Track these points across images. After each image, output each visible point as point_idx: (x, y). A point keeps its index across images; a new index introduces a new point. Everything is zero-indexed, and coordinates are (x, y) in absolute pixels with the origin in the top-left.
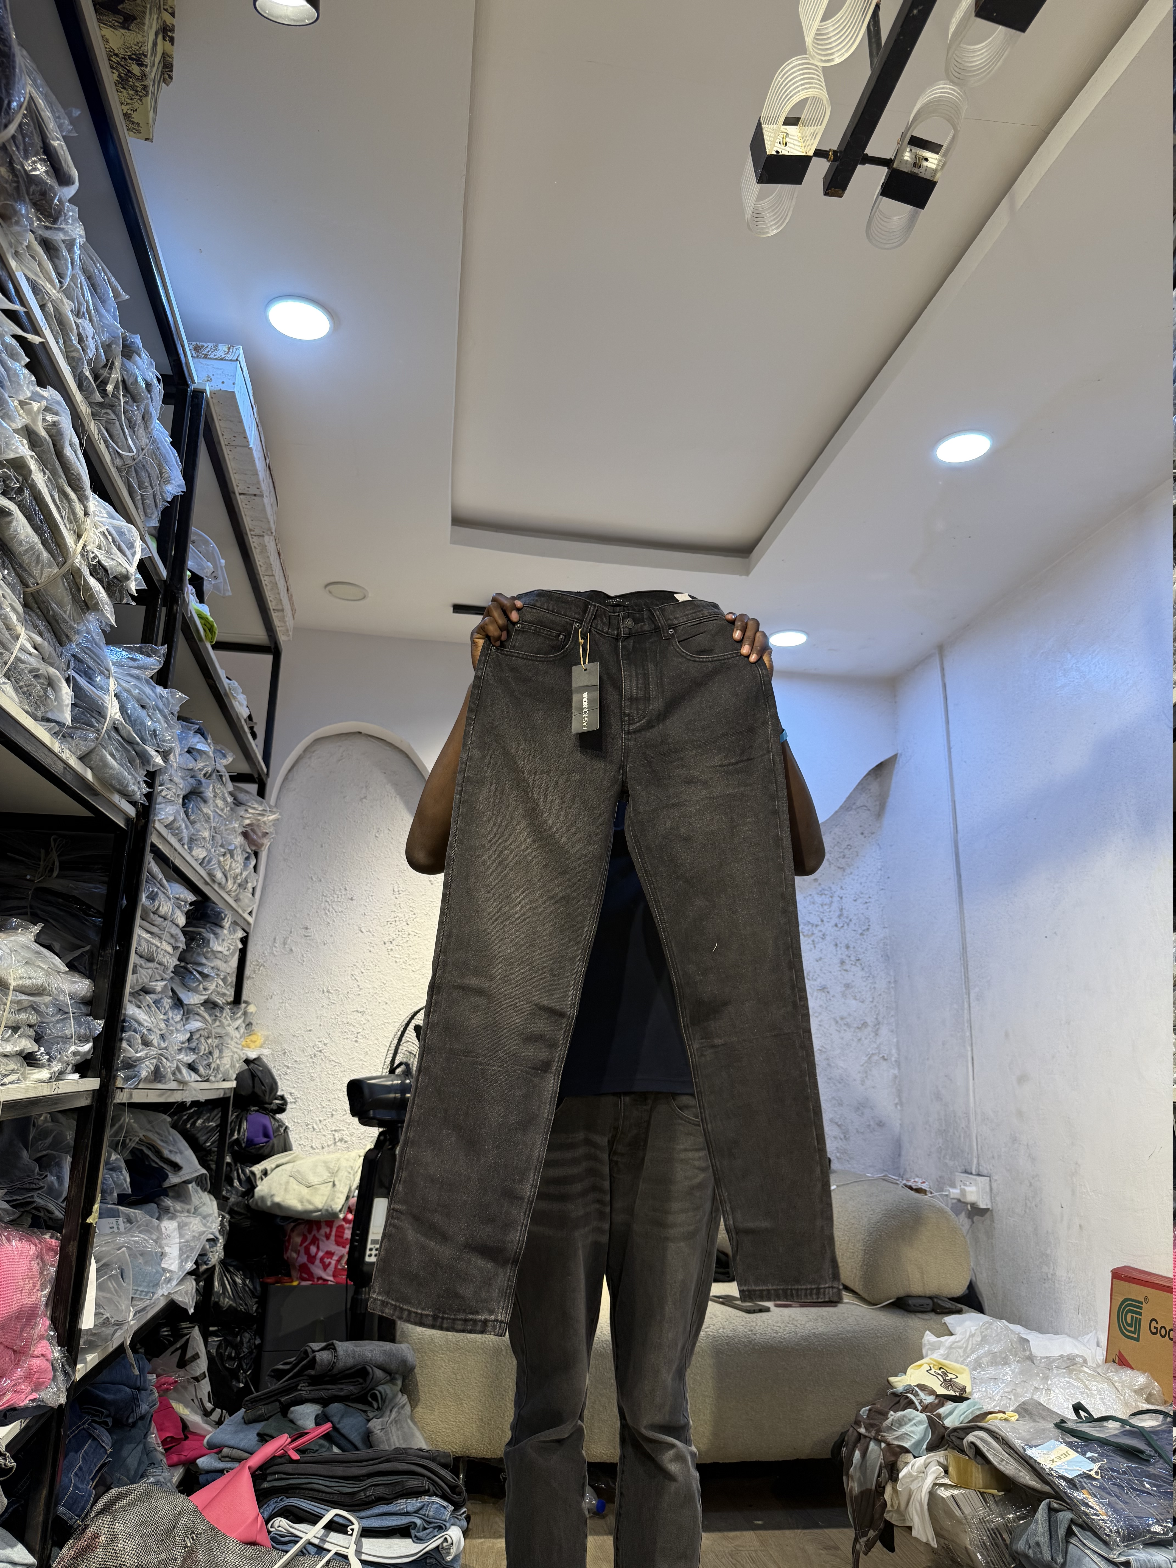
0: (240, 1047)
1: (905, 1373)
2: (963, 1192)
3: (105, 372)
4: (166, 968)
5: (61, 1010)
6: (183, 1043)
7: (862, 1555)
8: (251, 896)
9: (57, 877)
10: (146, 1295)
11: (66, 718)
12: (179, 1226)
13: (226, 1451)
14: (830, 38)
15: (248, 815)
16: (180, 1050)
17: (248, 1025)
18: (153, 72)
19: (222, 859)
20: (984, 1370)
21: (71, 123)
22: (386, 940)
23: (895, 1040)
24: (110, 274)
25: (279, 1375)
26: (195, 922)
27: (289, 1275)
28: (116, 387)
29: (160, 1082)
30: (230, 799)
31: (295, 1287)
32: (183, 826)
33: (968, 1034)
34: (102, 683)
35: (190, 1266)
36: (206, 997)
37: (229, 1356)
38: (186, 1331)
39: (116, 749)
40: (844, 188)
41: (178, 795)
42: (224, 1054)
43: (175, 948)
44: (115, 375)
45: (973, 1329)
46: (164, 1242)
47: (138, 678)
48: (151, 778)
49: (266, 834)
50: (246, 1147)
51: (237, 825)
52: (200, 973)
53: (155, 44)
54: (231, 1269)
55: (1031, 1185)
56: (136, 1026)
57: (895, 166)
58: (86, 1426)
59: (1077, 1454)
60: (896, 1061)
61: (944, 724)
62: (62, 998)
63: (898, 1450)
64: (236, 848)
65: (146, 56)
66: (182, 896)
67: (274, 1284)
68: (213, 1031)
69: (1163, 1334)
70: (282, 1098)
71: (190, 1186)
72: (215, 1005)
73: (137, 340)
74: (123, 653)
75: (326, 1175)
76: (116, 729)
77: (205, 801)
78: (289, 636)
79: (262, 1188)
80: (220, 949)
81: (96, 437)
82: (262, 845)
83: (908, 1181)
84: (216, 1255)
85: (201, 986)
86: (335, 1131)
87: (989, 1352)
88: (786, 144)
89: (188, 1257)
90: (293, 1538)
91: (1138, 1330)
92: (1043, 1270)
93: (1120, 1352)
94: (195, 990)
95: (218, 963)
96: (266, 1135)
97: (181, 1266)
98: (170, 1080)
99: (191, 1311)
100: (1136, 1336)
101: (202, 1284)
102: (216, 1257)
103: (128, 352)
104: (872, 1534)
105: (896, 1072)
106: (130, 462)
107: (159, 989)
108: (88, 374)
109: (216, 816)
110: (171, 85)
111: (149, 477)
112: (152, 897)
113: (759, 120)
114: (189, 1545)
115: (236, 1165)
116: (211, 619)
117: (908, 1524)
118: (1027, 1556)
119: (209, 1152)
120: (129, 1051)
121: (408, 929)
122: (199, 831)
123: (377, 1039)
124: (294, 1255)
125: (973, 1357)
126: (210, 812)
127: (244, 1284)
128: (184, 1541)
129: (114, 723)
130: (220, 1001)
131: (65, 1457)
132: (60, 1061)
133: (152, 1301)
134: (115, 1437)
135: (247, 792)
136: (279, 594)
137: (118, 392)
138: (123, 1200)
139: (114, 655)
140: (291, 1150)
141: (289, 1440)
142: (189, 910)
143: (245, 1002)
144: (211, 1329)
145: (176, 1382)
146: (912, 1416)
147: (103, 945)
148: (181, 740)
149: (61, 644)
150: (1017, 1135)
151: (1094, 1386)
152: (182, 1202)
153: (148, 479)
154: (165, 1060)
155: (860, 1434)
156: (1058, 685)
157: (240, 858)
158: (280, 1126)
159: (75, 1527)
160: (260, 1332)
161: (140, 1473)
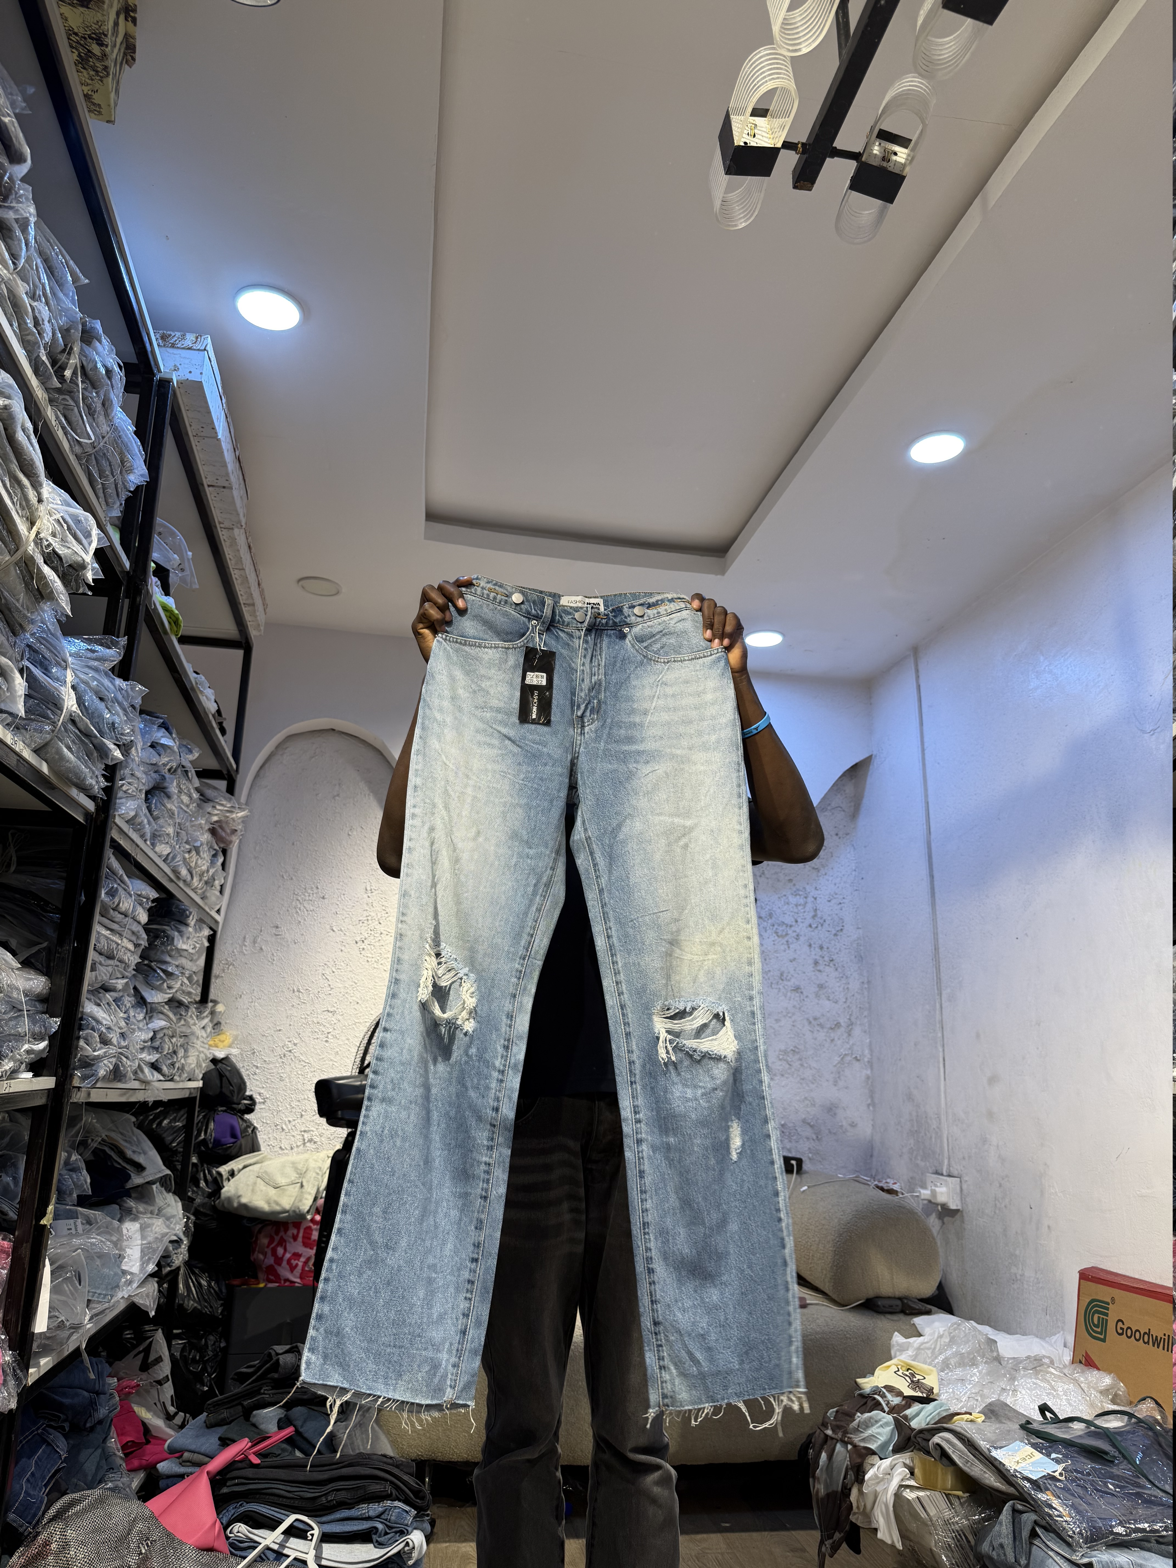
0: (207, 1046)
1: (873, 1374)
2: (934, 1193)
3: (63, 357)
4: (127, 966)
5: (15, 1008)
6: (145, 1042)
7: (827, 1556)
8: (218, 894)
9: (14, 872)
10: (104, 1298)
11: (19, 710)
12: (141, 1227)
13: (186, 1455)
14: (797, 28)
15: (216, 812)
16: (142, 1049)
17: (216, 1024)
18: (115, 53)
19: (187, 856)
20: (952, 1371)
21: (25, 100)
22: (358, 939)
23: (868, 1041)
24: (68, 257)
25: (242, 1378)
26: (159, 919)
27: (256, 1277)
28: (74, 373)
29: (120, 1081)
30: (195, 795)
31: (262, 1288)
32: (146, 821)
33: (940, 1035)
34: (59, 674)
35: (151, 1267)
36: (171, 995)
37: (194, 1359)
38: (149, 1334)
39: (73, 742)
40: (812, 181)
41: (141, 791)
42: (190, 1054)
43: (137, 946)
44: (74, 361)
45: (941, 1330)
46: (125, 1243)
47: (96, 670)
48: (111, 772)
49: (234, 831)
50: (213, 1147)
51: (203, 822)
52: (164, 971)
53: (116, 24)
54: (197, 1271)
55: (1000, 1186)
56: (94, 1024)
57: (863, 159)
58: (40, 1431)
59: (1041, 1456)
60: (869, 1062)
61: (918, 725)
62: (15, 995)
63: (863, 1451)
64: (202, 844)
65: (106, 35)
66: (144, 893)
67: (240, 1286)
68: (178, 1030)
69: (1129, 1334)
70: (251, 1098)
71: (154, 1187)
72: (180, 1004)
73: (98, 325)
74: (82, 644)
75: (294, 1176)
76: (73, 722)
77: (169, 797)
78: (260, 631)
79: (229, 1189)
80: (184, 947)
81: (54, 423)
82: (231, 842)
83: (879, 1181)
84: (180, 1257)
85: (165, 985)
86: (305, 1131)
87: (956, 1354)
88: (754, 136)
89: (149, 1259)
90: (252, 1544)
91: (1104, 1331)
92: (1012, 1271)
93: (1086, 1353)
94: (159, 989)
95: (183, 961)
96: (234, 1135)
97: (142, 1268)
98: (130, 1079)
99: (152, 1314)
100: (1102, 1337)
101: (165, 1285)
102: (181, 1259)
103: (88, 337)
104: (837, 1536)
105: (869, 1072)
106: (90, 450)
107: (120, 987)
108: (44, 358)
109: (181, 811)
110: (134, 67)
111: (110, 465)
112: (112, 893)
113: (728, 112)
114: (143, 1551)
115: (202, 1166)
116: (176, 612)
117: (874, 1526)
118: (991, 1558)
119: (175, 1152)
120: (86, 1049)
121: (380, 928)
122: (163, 827)
123: (348, 1039)
124: (261, 1257)
125: (941, 1358)
126: (174, 808)
127: (209, 1286)
128: (139, 1547)
129: (71, 715)
130: (185, 1000)
131: (16, 1463)
132: (12, 1059)
133: (111, 1304)
134: (71, 1442)
135: (215, 788)
136: (249, 588)
137: (77, 378)
138: (83, 1201)
139: (72, 647)
140: (259, 1150)
141: (250, 1444)
142: (151, 908)
143: (212, 1001)
144: (175, 1331)
145: (139, 1385)
146: (879, 1417)
147: (61, 942)
148: (143, 735)
149: (15, 634)
150: (988, 1136)
151: (1061, 1387)
152: (146, 1203)
153: (109, 468)
154: (125, 1059)
155: (826, 1436)
156: (1031, 687)
157: (206, 855)
158: (248, 1127)
159: (26, 1534)
160: (226, 1335)
161: (98, 1479)
